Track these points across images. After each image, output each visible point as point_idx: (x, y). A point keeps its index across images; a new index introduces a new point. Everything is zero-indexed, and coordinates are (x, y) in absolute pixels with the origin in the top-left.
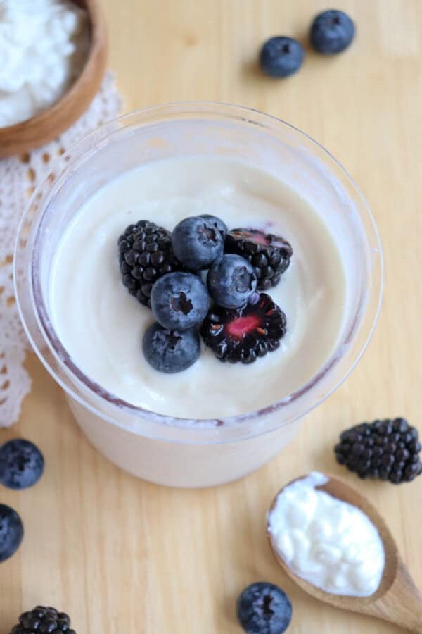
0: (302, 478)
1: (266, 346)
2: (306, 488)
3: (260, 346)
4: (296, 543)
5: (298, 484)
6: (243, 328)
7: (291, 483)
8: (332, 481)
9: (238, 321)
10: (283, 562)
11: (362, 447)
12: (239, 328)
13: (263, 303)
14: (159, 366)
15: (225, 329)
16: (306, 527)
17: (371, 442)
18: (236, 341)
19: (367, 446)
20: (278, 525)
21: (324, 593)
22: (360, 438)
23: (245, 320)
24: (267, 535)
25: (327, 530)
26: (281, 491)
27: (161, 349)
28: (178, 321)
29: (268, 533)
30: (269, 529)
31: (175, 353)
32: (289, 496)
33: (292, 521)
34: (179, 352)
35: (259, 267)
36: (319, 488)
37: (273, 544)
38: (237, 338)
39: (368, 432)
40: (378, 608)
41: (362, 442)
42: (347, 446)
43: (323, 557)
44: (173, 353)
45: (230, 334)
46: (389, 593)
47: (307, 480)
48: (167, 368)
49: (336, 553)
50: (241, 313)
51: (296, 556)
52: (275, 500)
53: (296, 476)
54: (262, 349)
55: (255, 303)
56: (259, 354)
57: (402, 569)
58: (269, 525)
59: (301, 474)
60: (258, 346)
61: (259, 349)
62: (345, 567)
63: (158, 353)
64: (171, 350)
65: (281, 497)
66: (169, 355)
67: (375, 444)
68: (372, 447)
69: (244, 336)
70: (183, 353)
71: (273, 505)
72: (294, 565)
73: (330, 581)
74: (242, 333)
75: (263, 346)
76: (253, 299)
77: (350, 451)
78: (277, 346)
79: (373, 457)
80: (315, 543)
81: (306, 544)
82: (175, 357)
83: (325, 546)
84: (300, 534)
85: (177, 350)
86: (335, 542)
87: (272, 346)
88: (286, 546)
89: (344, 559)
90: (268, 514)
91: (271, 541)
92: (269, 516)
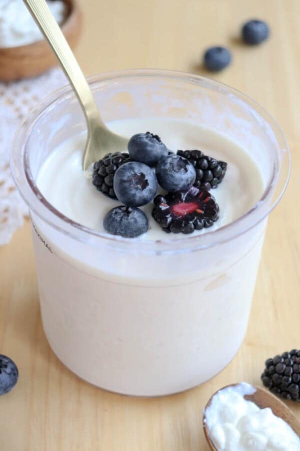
0: (234, 385)
1: (202, 221)
2: (237, 395)
3: (198, 221)
4: (227, 432)
5: (230, 389)
6: (184, 209)
7: (224, 388)
8: (259, 392)
9: (181, 205)
11: (285, 366)
12: (181, 209)
13: (202, 194)
14: (116, 230)
15: (171, 208)
16: (236, 422)
17: (292, 363)
18: (179, 216)
19: (288, 365)
20: (213, 420)
22: (283, 360)
23: (186, 204)
24: (204, 426)
25: (255, 423)
26: (217, 393)
27: (118, 218)
28: (134, 195)
29: (204, 424)
30: (205, 420)
31: (129, 220)
32: (223, 399)
33: (224, 416)
34: (132, 220)
35: (202, 169)
36: (248, 397)
37: (208, 433)
38: (180, 214)
39: (289, 356)
41: (284, 363)
42: (272, 367)
43: (251, 442)
44: (127, 219)
45: (174, 211)
47: (239, 388)
48: (123, 232)
49: (263, 440)
50: (184, 199)
51: (227, 444)
52: (211, 400)
54: (199, 223)
55: (196, 194)
56: (197, 227)
59: (234, 383)
60: (196, 221)
61: (197, 223)
63: (116, 220)
64: (126, 218)
65: (215, 397)
66: (124, 221)
67: (295, 363)
68: (292, 366)
69: (185, 214)
70: (136, 221)
71: (208, 403)
74: (185, 212)
75: (201, 222)
76: (194, 192)
77: (274, 371)
78: (211, 225)
79: (294, 373)
80: (244, 433)
81: (237, 435)
82: (129, 223)
83: (253, 434)
84: (232, 426)
85: (131, 219)
86: (262, 432)
87: (207, 223)
89: (269, 445)
90: (204, 410)
91: (207, 431)
92: (205, 411)
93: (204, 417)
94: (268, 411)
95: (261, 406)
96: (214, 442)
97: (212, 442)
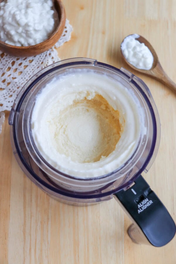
0: (132, 35)
2: (133, 38)
4: (129, 52)
5: (130, 37)
7: (128, 36)
8: (140, 37)
10: (125, 58)
16: (132, 48)
20: (124, 47)
21: (136, 68)
25: (138, 49)
26: (125, 38)
29: (121, 49)
32: (127, 40)
33: (128, 46)
36: (137, 39)
37: (122, 52)
40: (151, 73)
46: (155, 69)
47: (134, 36)
51: (129, 56)
53: (130, 34)
57: (159, 63)
58: (121, 46)
59: (131, 34)
62: (143, 60)
65: (125, 40)
71: (123, 41)
72: (128, 59)
73: (138, 64)
80: (135, 52)
81: (132, 53)
83: (137, 53)
84: (130, 50)
86: (140, 52)
88: (126, 53)
89: (143, 56)
92: (121, 44)
94: (143, 44)
95: (141, 42)
96: (124, 55)
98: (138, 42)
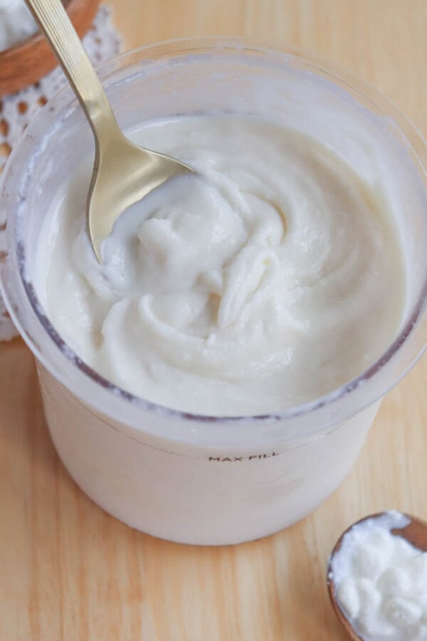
0: (376, 516)
2: (381, 531)
4: (363, 594)
5: (370, 523)
8: (414, 524)
10: (346, 620)
16: (376, 578)
20: (343, 574)
24: (328, 583)
25: (405, 582)
26: (349, 529)
29: (329, 580)
30: (331, 575)
32: (359, 537)
33: (359, 567)
37: (334, 595)
43: (397, 614)
49: (415, 611)
51: (362, 613)
52: (340, 540)
53: (372, 512)
62: (425, 631)
65: (347, 536)
71: (337, 546)
72: (359, 624)
80: (387, 596)
81: (377, 598)
83: (400, 601)
84: (369, 585)
86: (414, 600)
88: (350, 599)
90: (329, 557)
91: (332, 590)
92: (332, 559)
93: (330, 570)
96: (341, 608)
97: (339, 607)
98: (404, 545)
